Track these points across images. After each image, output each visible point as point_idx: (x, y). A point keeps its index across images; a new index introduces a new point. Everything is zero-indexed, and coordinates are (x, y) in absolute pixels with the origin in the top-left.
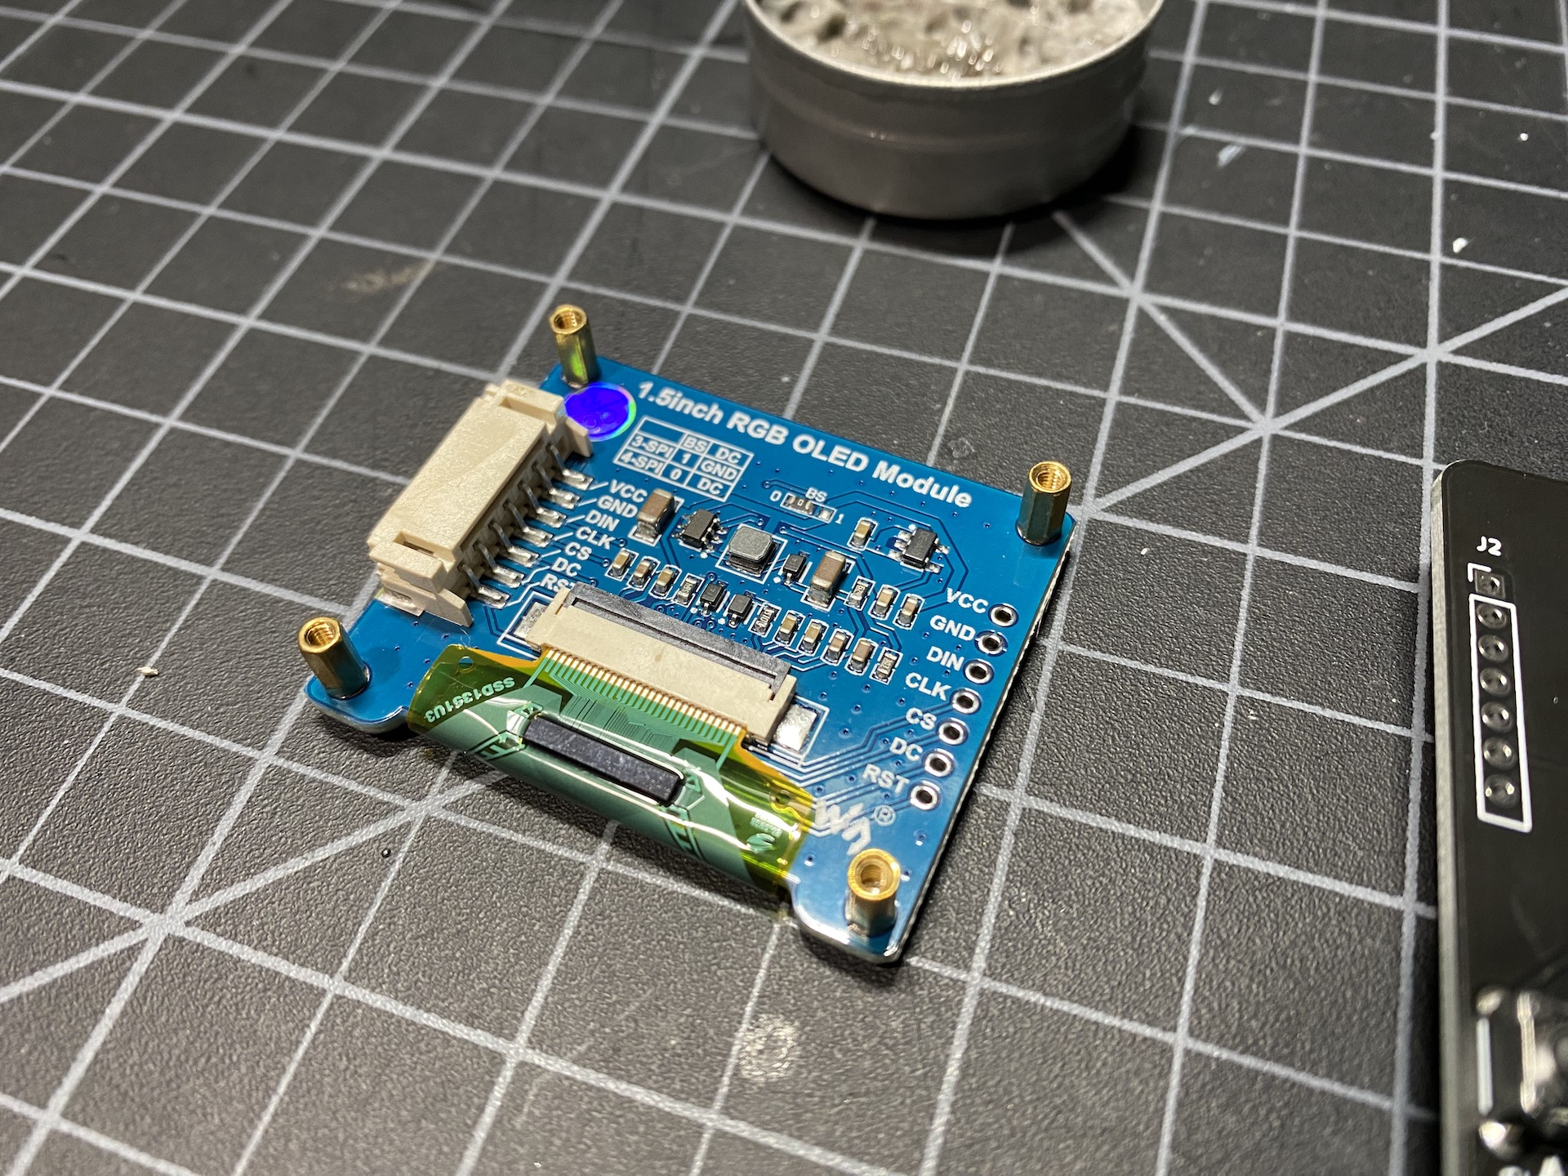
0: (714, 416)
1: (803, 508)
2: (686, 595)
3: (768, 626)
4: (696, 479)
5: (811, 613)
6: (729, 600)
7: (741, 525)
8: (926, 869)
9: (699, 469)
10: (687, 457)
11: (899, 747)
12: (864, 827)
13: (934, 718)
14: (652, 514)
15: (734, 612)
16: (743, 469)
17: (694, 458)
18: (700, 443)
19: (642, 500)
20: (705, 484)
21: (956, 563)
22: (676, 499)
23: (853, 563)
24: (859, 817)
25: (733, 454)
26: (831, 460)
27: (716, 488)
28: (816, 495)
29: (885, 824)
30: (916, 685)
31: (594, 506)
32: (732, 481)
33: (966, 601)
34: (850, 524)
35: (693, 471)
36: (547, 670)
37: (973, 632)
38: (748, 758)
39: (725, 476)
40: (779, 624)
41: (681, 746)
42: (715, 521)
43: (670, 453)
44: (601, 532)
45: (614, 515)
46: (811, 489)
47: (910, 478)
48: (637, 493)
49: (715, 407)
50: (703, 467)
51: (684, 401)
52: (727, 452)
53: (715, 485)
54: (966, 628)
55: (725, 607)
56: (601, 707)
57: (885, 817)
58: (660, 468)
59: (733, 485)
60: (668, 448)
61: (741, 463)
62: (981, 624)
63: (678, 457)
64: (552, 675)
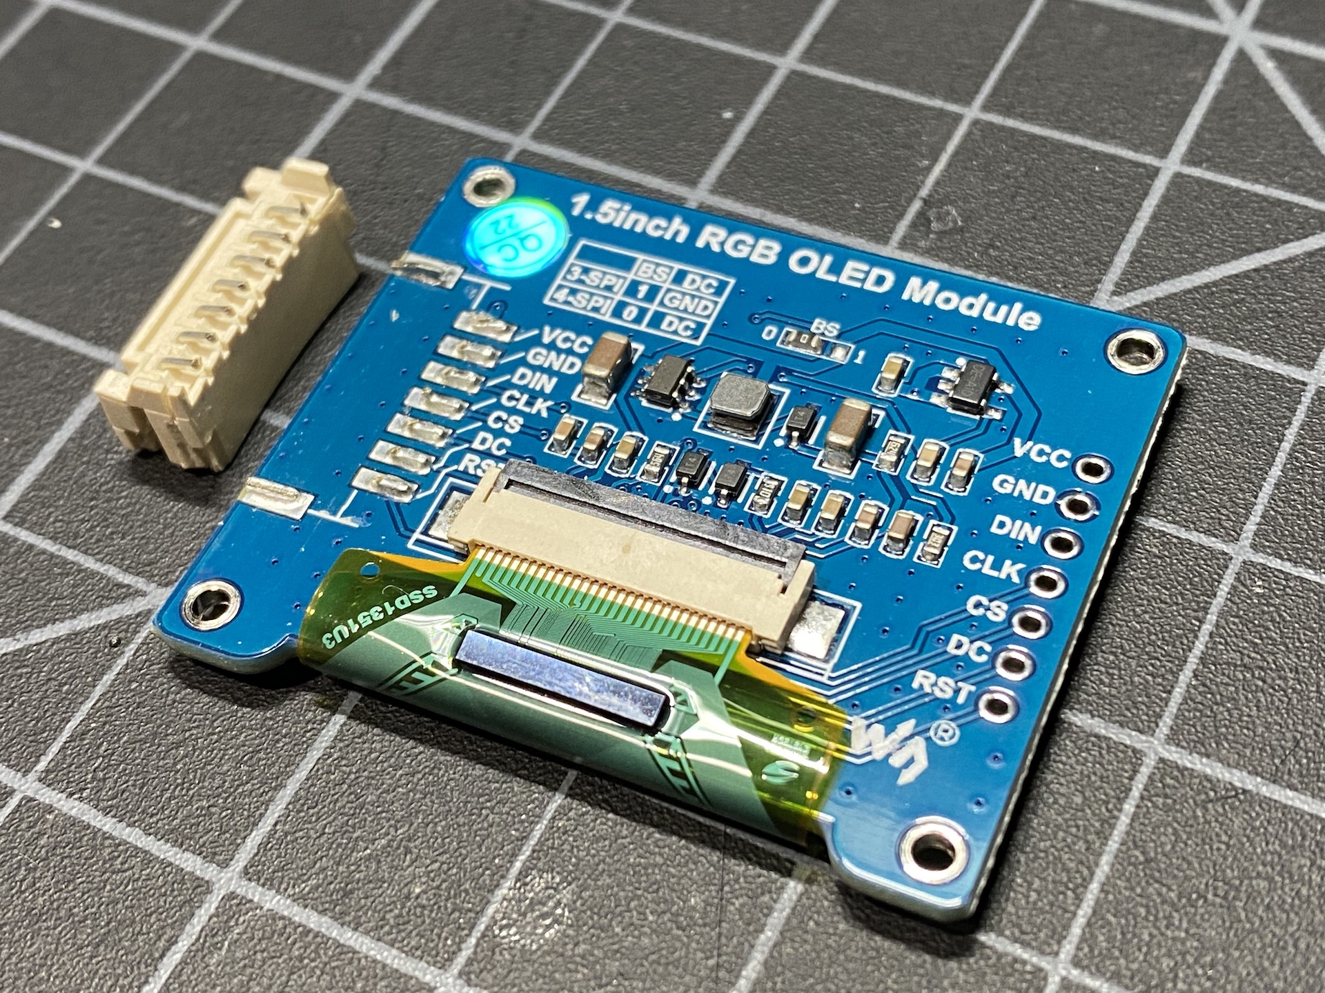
0: (677, 233)
1: (808, 345)
2: (656, 470)
3: (772, 502)
4: (657, 319)
5: (828, 483)
6: (715, 473)
7: (725, 374)
8: (1005, 794)
9: (662, 303)
10: (643, 290)
11: (959, 646)
12: (918, 748)
13: (1005, 607)
14: (602, 366)
15: (723, 487)
16: (721, 301)
17: (653, 291)
18: (659, 270)
19: (585, 350)
20: (671, 324)
21: (1024, 404)
22: (634, 345)
23: (882, 414)
24: (912, 736)
25: (707, 281)
26: (843, 280)
27: (687, 328)
28: (825, 328)
29: (947, 743)
30: (978, 566)
31: (523, 362)
32: (708, 317)
33: (1041, 453)
34: (875, 363)
35: (653, 307)
36: (478, 574)
37: (1052, 493)
38: (756, 669)
39: (698, 311)
40: (785, 498)
41: (664, 659)
42: (689, 369)
43: (620, 286)
44: (534, 396)
45: (549, 372)
46: (817, 321)
47: (954, 297)
48: (579, 341)
49: (677, 221)
50: (666, 302)
51: (634, 216)
52: (698, 279)
53: (685, 323)
54: (1042, 488)
55: (710, 482)
56: (554, 617)
57: (946, 736)
58: (607, 307)
59: (709, 323)
60: (618, 280)
61: (719, 291)
62: (1062, 481)
63: (632, 289)
64: (486, 580)
